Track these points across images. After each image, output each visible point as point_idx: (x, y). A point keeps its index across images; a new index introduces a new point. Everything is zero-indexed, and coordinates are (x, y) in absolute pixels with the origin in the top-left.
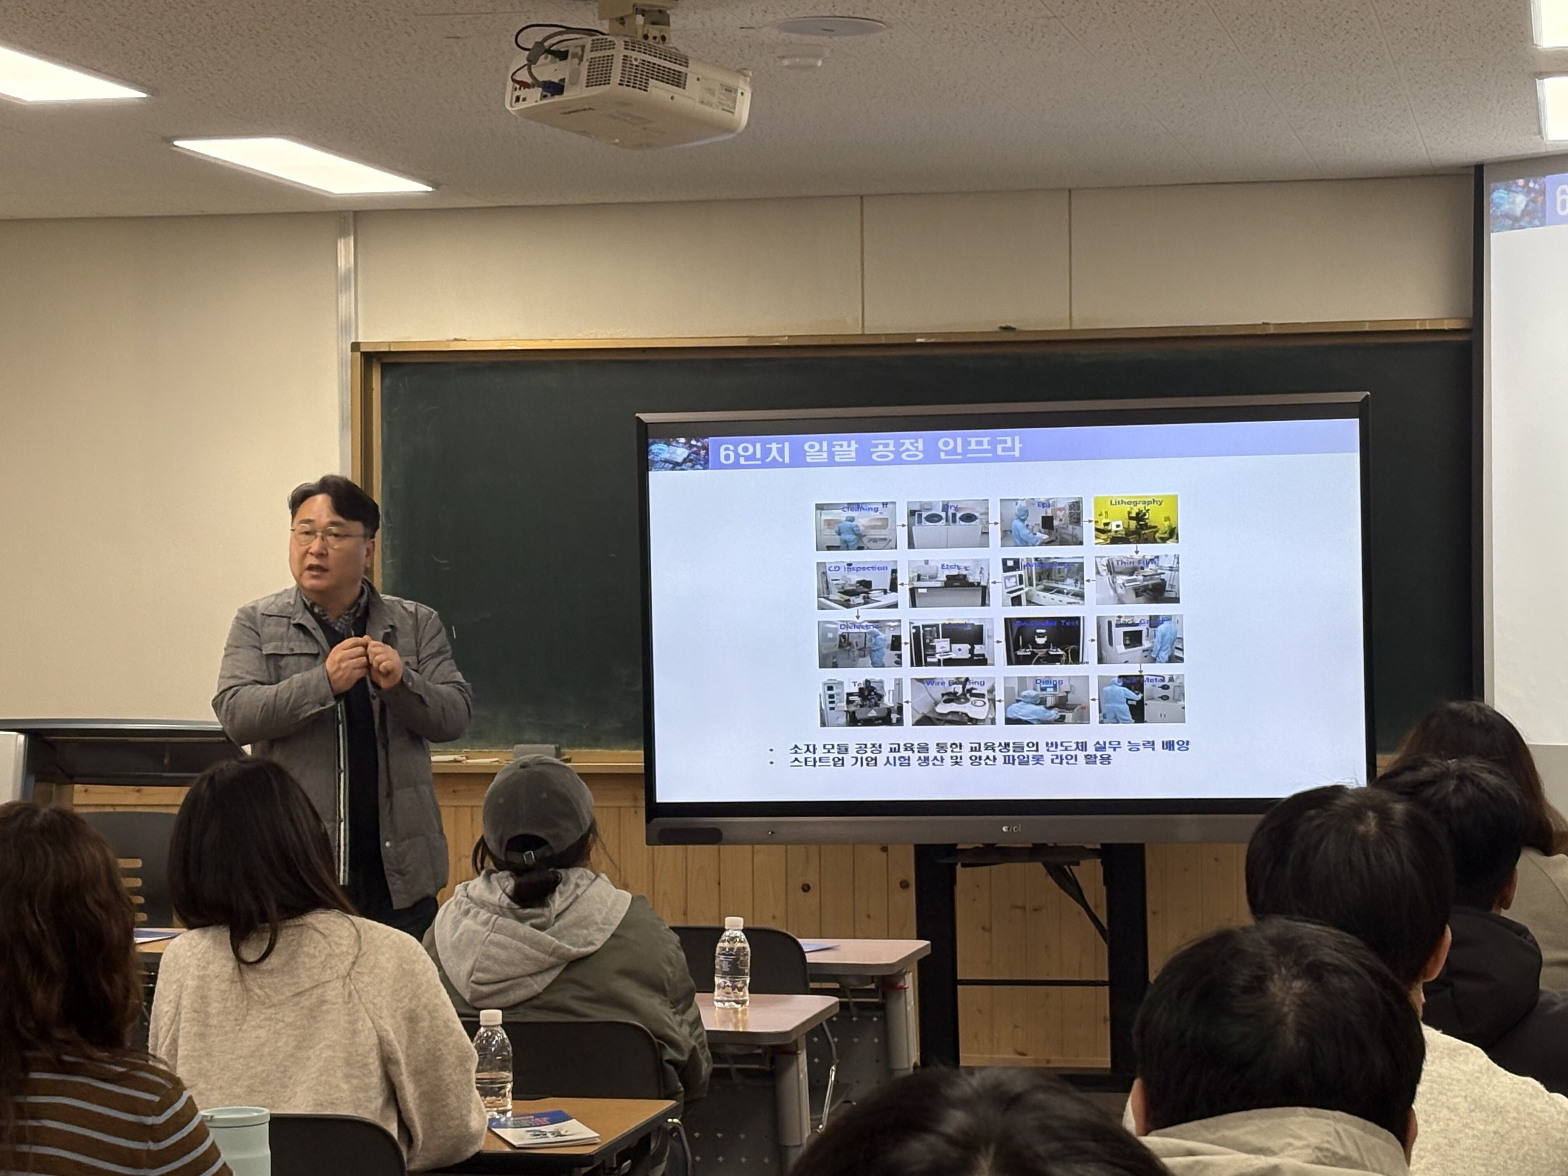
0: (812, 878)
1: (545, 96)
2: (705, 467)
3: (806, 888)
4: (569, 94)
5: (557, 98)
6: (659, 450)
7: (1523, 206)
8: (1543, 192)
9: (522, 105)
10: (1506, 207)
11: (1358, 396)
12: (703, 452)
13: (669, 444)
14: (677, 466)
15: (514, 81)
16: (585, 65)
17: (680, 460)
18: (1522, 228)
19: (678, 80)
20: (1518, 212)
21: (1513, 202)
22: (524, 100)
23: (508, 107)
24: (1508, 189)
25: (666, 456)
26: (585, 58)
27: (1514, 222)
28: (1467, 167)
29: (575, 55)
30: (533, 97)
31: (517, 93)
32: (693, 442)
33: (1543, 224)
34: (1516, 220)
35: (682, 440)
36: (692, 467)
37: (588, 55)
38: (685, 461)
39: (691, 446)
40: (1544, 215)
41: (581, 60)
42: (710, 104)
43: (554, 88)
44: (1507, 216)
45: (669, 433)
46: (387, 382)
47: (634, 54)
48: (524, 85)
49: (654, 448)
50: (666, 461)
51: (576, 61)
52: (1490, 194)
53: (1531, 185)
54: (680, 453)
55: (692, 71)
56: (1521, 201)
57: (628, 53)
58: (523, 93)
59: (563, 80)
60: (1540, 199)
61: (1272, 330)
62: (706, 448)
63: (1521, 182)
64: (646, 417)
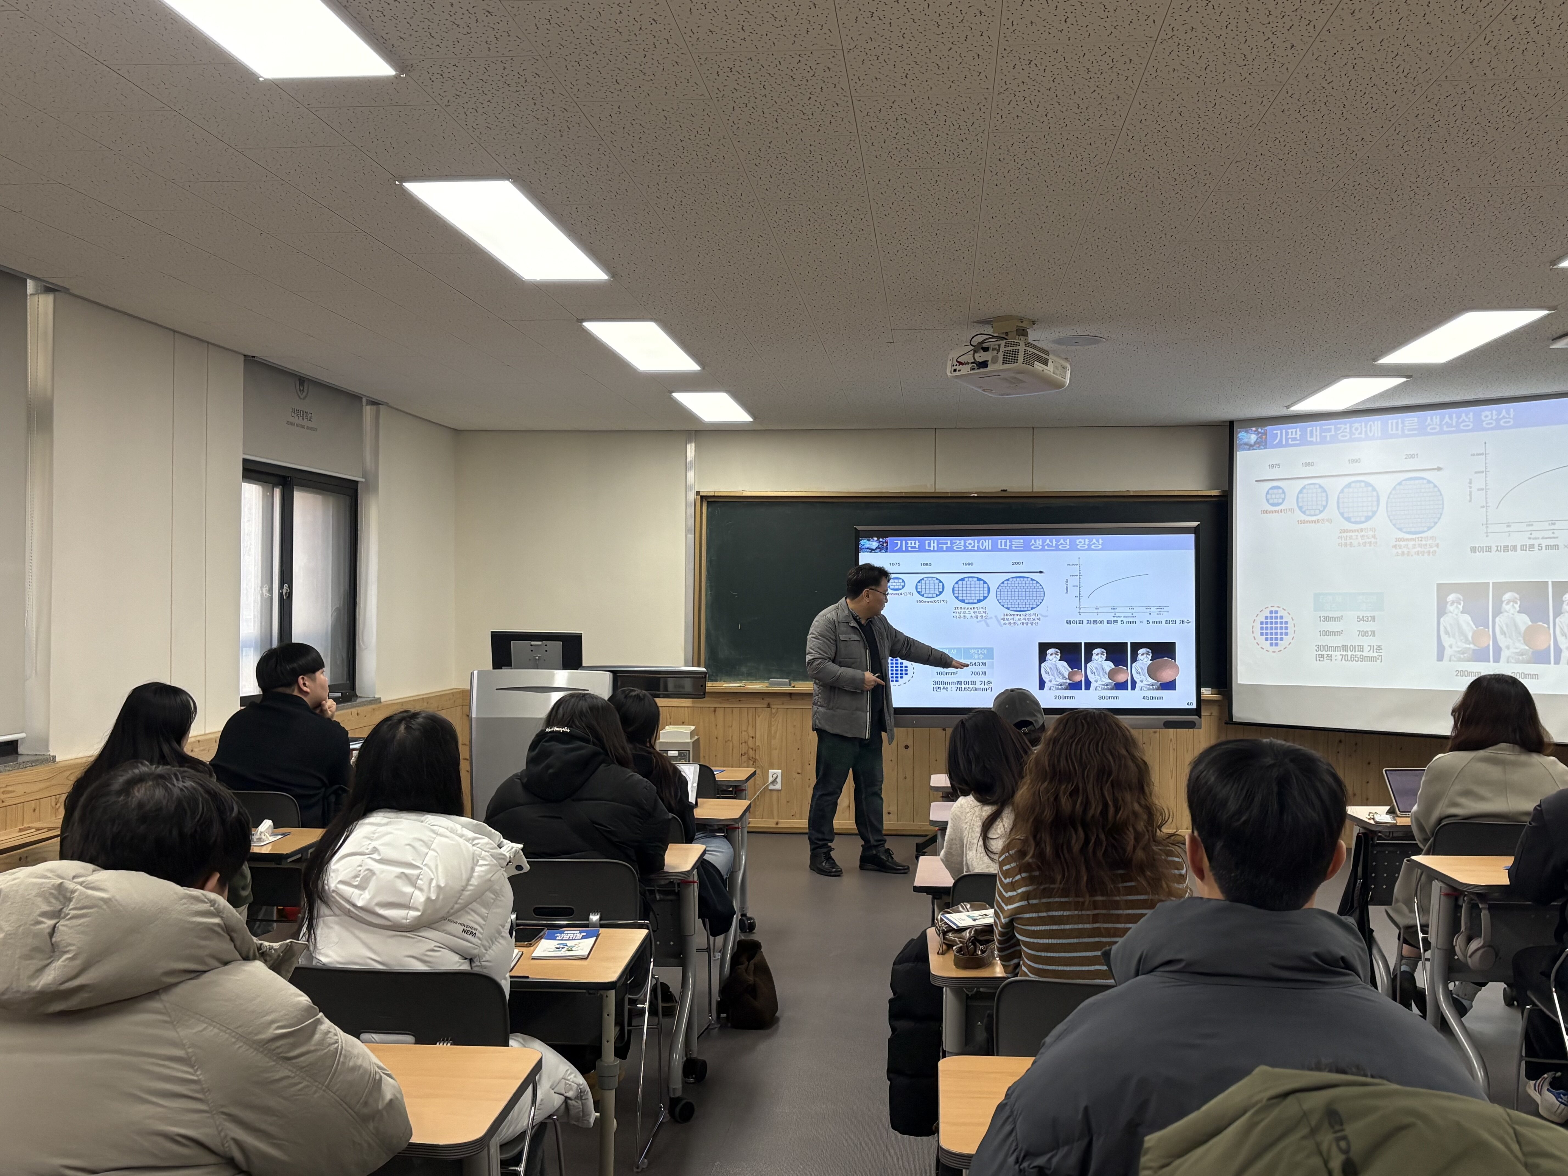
0: (910, 743)
1: (973, 369)
2: (886, 551)
3: (907, 747)
4: (990, 368)
5: (982, 370)
6: (864, 543)
7: (1255, 440)
8: (1265, 433)
9: (957, 373)
10: (1246, 440)
11: (1195, 524)
12: (885, 544)
13: (869, 540)
14: (872, 550)
15: (957, 361)
16: (1001, 355)
17: (874, 548)
18: (1253, 449)
19: (1046, 363)
20: (1252, 442)
21: (1250, 438)
22: (959, 371)
23: (949, 374)
24: (1247, 432)
25: (867, 546)
26: (1001, 351)
27: (1250, 447)
28: (1224, 422)
29: (994, 349)
30: (965, 370)
31: (955, 367)
32: (881, 540)
33: (1265, 448)
34: (1251, 446)
35: (876, 539)
36: (880, 551)
37: (1002, 349)
38: (876, 548)
39: (880, 542)
40: (1266, 444)
41: (998, 351)
42: (1057, 374)
43: (984, 365)
44: (1246, 444)
45: (869, 535)
46: (709, 509)
47: (1029, 349)
48: (961, 363)
49: (862, 542)
50: (868, 548)
51: (996, 352)
52: (1237, 434)
53: (1260, 430)
54: (874, 544)
55: (1051, 358)
56: (1253, 438)
57: (1027, 348)
58: (958, 368)
59: (987, 361)
60: (1264, 437)
61: (1132, 494)
62: (886, 542)
63: (1254, 429)
64: (859, 528)
